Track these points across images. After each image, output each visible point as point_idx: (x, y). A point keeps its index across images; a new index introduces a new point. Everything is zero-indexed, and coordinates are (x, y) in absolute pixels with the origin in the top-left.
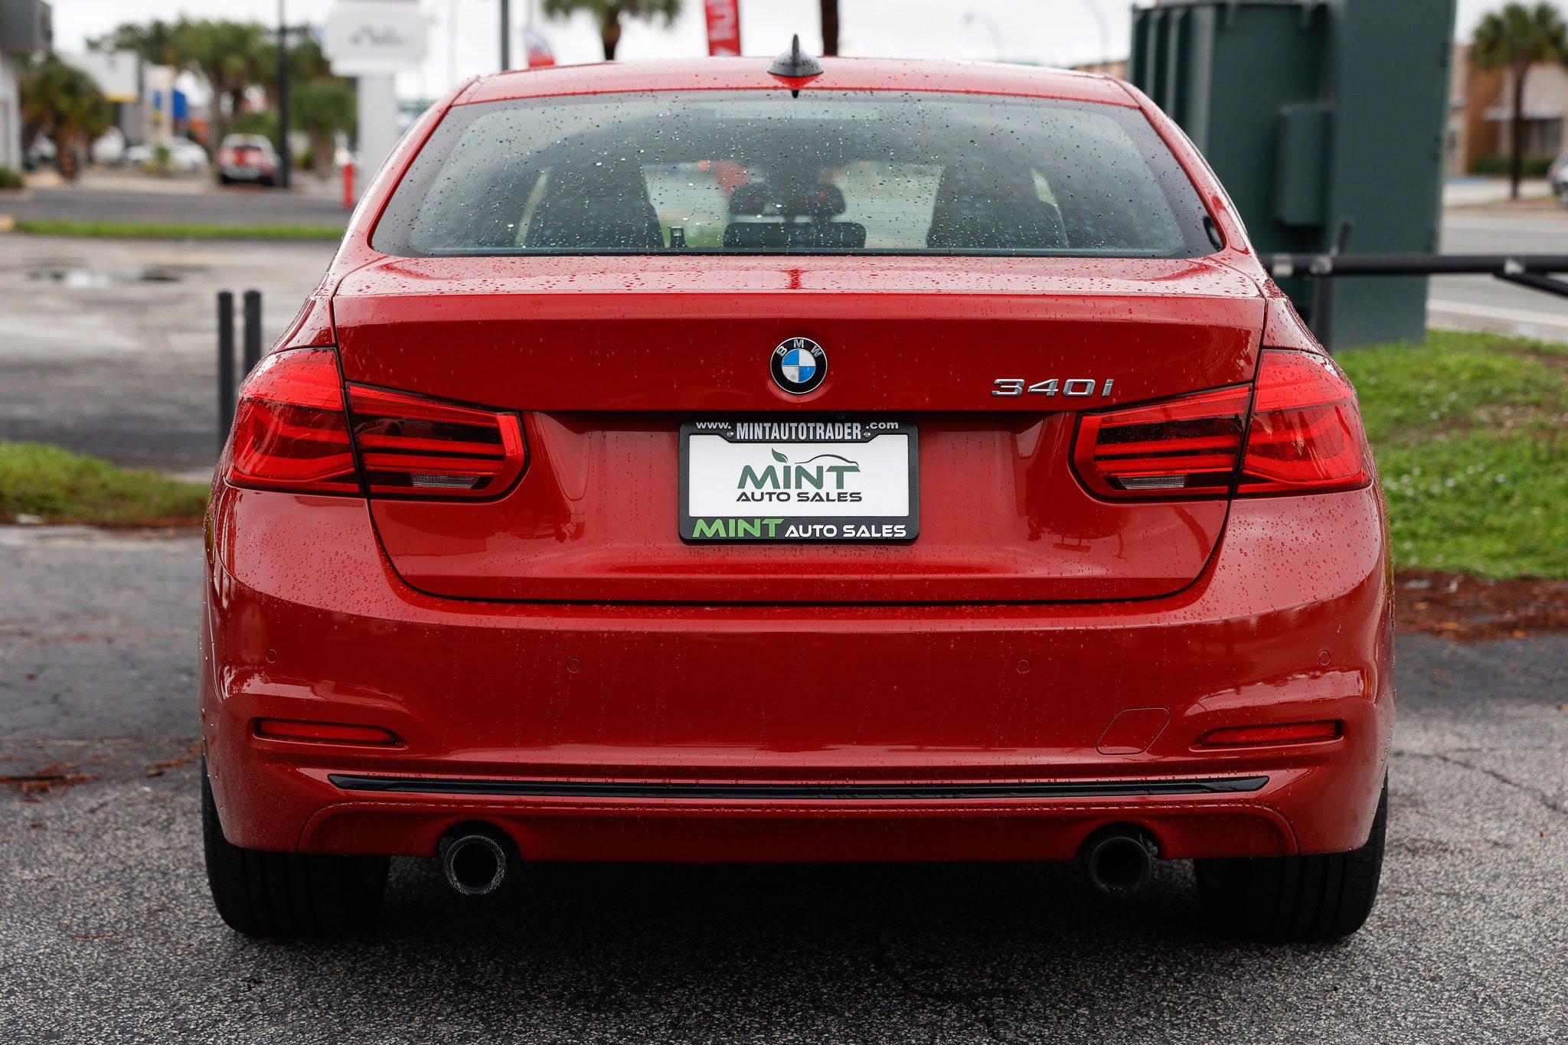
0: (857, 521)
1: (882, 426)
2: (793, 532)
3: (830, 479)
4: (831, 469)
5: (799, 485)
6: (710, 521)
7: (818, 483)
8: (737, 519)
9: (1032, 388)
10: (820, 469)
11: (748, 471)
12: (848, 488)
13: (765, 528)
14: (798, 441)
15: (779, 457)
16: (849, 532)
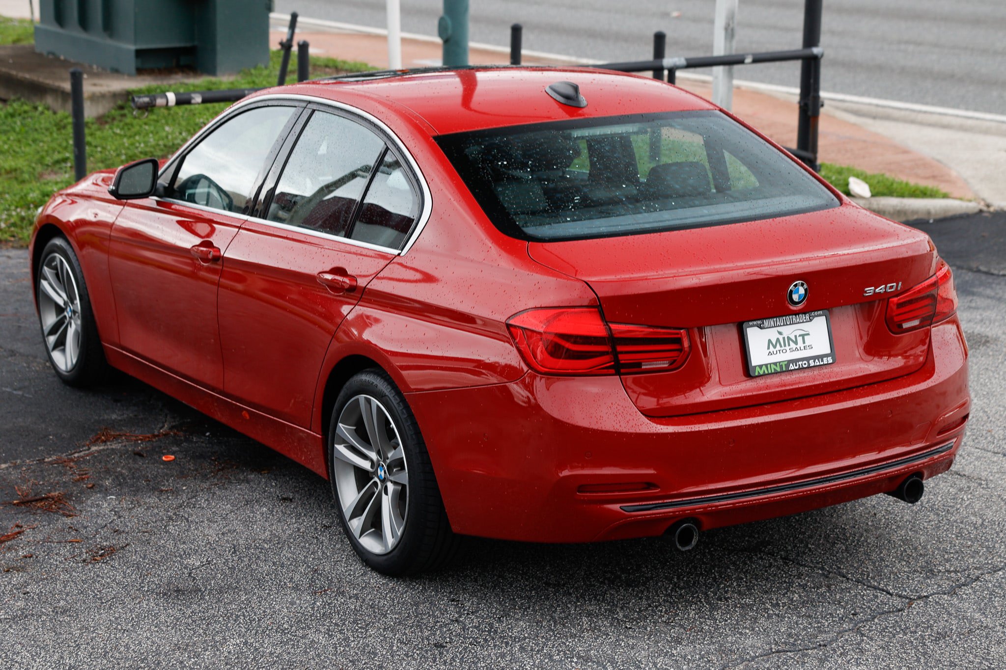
0: (814, 358)
1: (816, 313)
2: (792, 367)
3: (800, 339)
4: (800, 336)
5: (789, 345)
6: (761, 366)
7: (796, 343)
8: (770, 364)
9: (877, 290)
10: (796, 336)
11: (770, 341)
12: (807, 344)
13: (781, 367)
14: (787, 325)
15: (780, 333)
16: (812, 363)
